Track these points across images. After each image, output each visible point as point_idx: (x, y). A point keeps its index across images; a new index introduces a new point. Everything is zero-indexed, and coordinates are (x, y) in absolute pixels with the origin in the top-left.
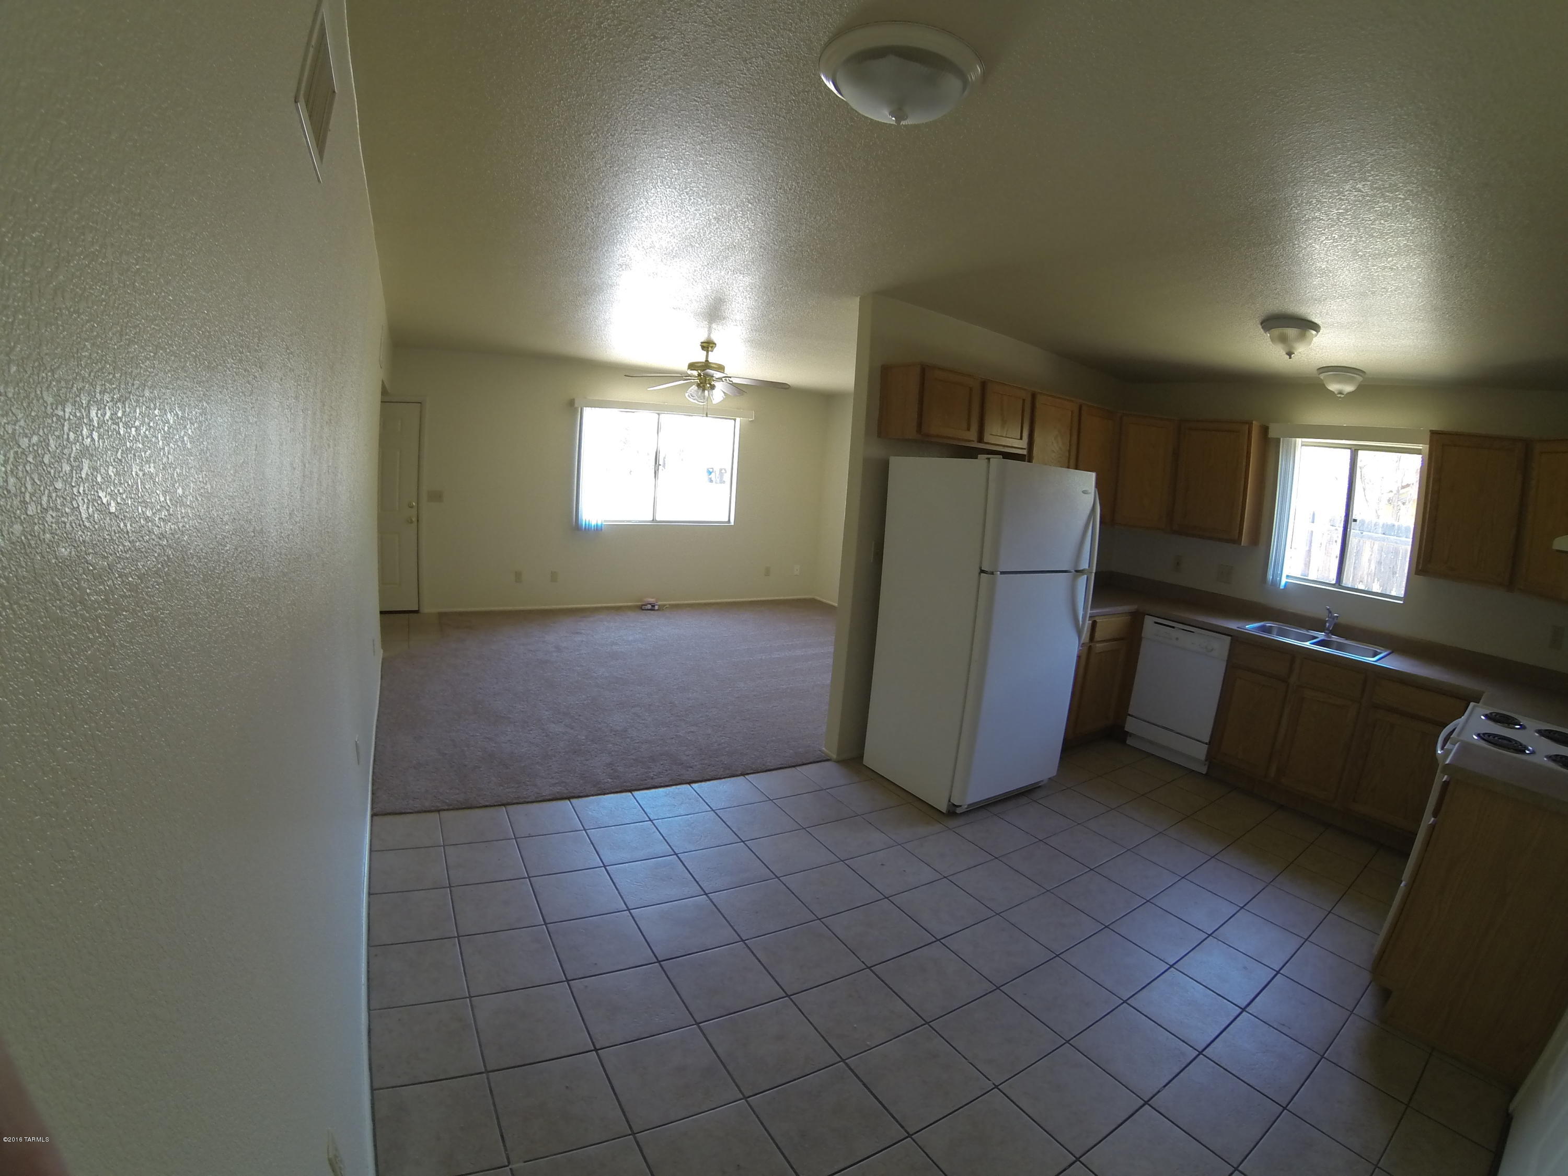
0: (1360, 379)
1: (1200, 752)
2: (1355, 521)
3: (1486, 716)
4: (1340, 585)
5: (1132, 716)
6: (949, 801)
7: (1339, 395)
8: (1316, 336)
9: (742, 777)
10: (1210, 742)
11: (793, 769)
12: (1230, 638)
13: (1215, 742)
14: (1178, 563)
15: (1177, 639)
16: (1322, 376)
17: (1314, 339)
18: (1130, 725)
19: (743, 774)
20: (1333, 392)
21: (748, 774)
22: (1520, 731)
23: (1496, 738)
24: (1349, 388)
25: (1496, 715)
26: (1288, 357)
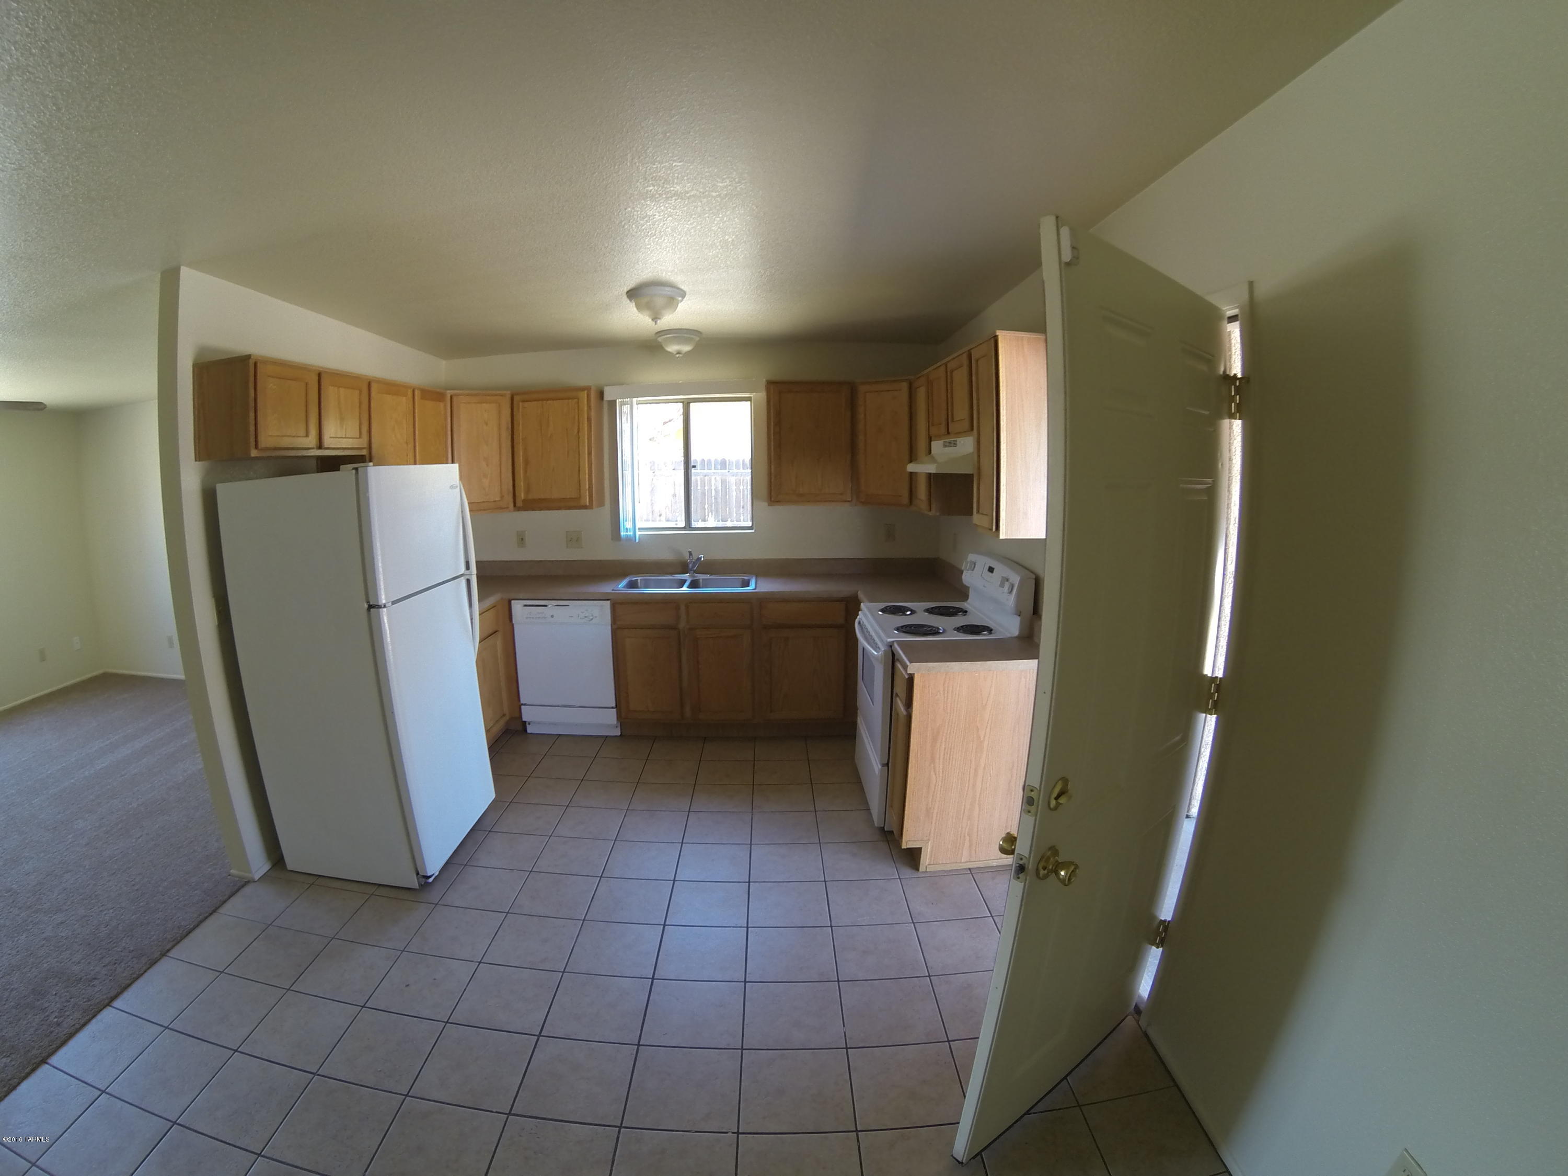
0: (697, 339)
1: (611, 717)
2: (694, 467)
3: (882, 610)
4: (690, 527)
5: (525, 705)
6: (418, 874)
7: (678, 356)
8: (681, 301)
9: (165, 959)
10: (616, 706)
11: (215, 915)
12: (609, 602)
13: (621, 704)
14: (522, 539)
15: (552, 616)
16: (660, 339)
17: (680, 304)
18: (527, 714)
19: (164, 954)
20: (673, 354)
21: (168, 951)
22: (911, 616)
23: (913, 628)
24: (686, 348)
25: (890, 608)
26: (654, 323)
